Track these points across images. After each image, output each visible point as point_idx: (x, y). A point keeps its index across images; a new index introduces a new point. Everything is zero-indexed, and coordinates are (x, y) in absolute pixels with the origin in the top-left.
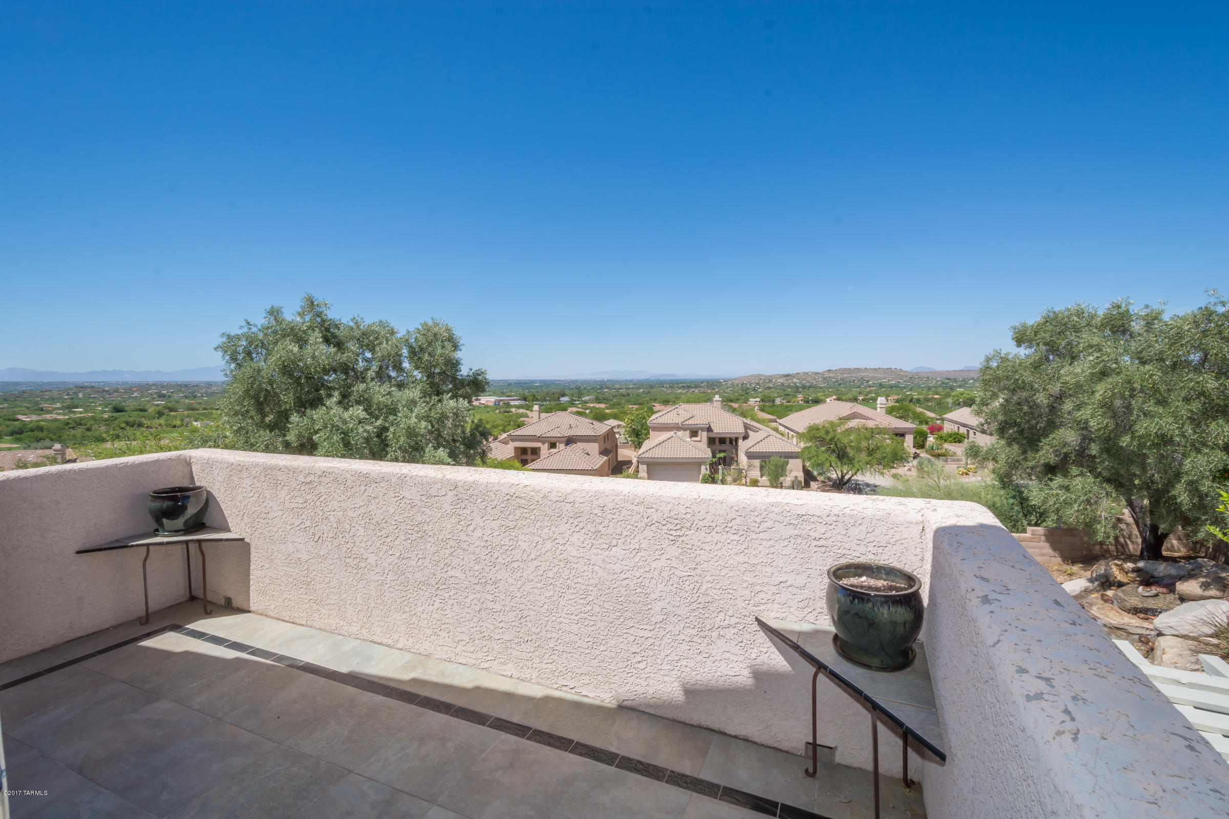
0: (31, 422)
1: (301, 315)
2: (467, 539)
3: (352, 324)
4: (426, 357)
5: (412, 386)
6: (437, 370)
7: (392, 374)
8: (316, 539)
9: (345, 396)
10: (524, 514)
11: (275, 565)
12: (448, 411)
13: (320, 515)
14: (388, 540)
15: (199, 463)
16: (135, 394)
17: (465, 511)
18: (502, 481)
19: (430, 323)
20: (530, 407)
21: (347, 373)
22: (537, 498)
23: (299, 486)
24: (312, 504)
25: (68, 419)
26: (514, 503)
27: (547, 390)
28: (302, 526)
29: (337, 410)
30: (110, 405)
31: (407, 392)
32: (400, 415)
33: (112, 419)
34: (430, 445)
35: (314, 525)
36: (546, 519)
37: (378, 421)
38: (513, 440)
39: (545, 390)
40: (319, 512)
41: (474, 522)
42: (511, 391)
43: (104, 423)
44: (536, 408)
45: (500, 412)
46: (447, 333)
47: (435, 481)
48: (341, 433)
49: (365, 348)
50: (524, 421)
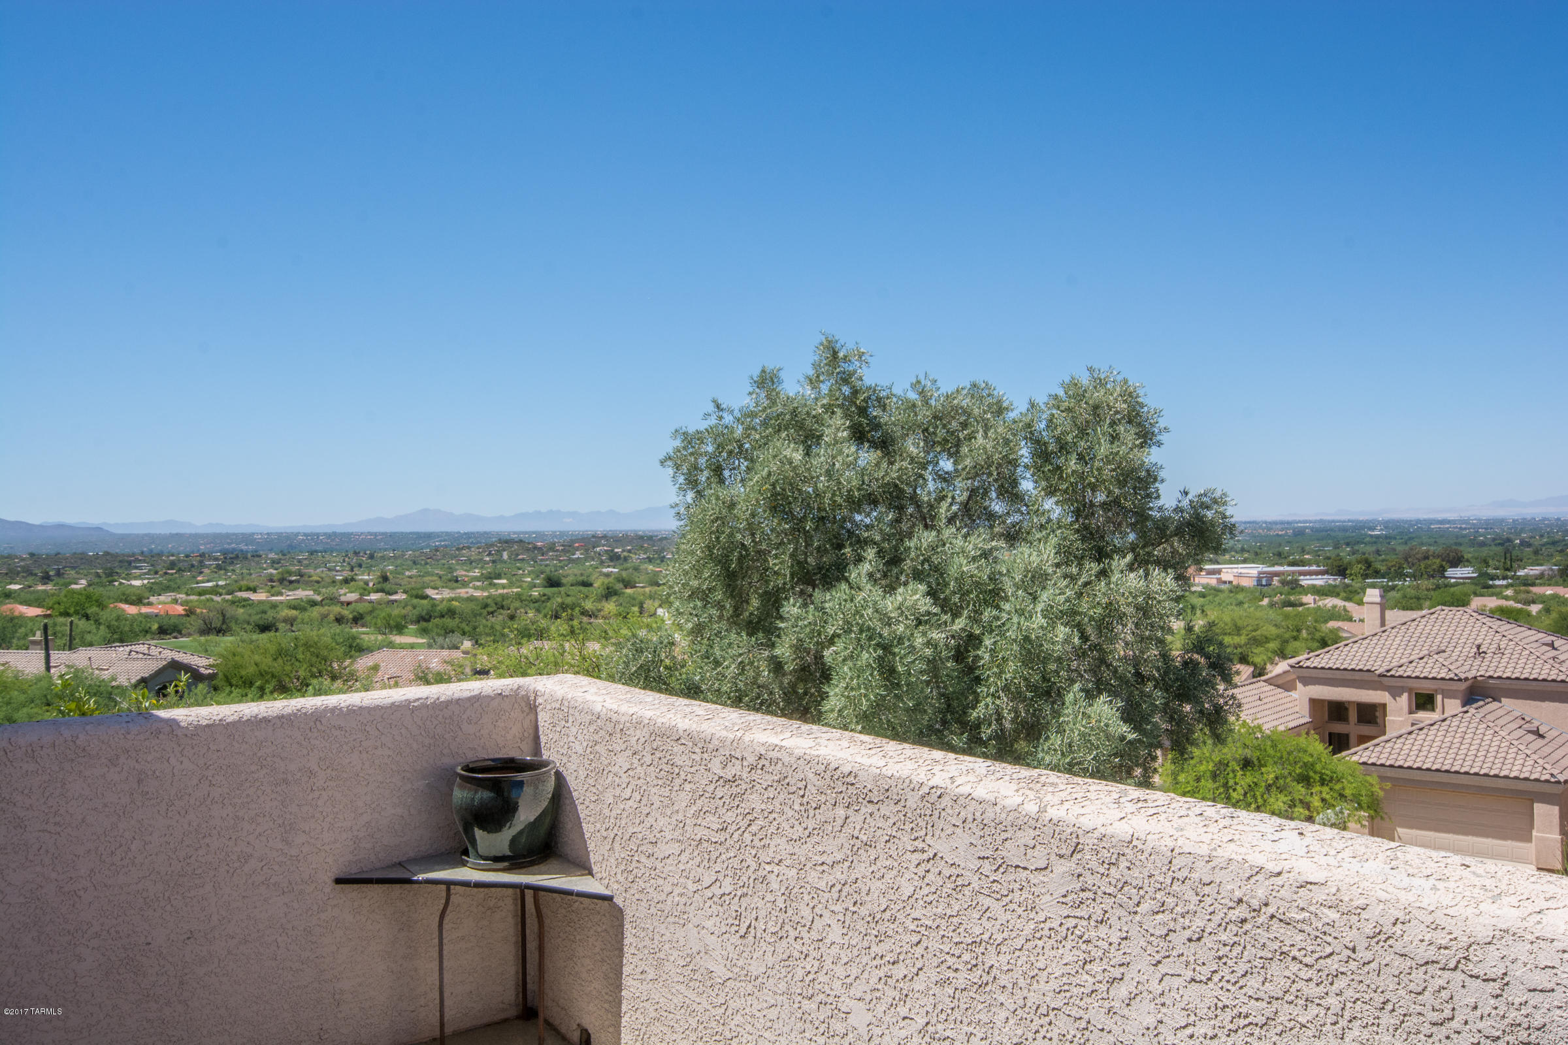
0: (443, 600)
1: (814, 382)
2: (1109, 1024)
3: (913, 396)
4: (1073, 464)
5: (1038, 536)
6: (1101, 497)
7: (997, 508)
8: (742, 931)
9: (893, 560)
10: (1300, 984)
11: (665, 976)
12: (1122, 601)
13: (752, 869)
14: (899, 971)
15: (549, 707)
16: (578, 555)
17: (1103, 930)
18: (1220, 852)
19: (1085, 380)
20: (1356, 592)
21: (901, 509)
22: (1349, 937)
23: (713, 786)
24: (736, 836)
25: (488, 597)
26: (1262, 933)
27: (1407, 548)
28: (716, 890)
29: (870, 593)
30: (542, 573)
31: (1027, 551)
32: (1007, 607)
33: (543, 598)
34: (1077, 686)
35: (739, 893)
36: (1387, 1020)
37: (957, 621)
38: (1306, 681)
39: (1400, 548)
40: (750, 861)
41: (1131, 973)
42: (1303, 551)
43: (532, 605)
44: (1373, 595)
45: (1272, 605)
46: (1125, 401)
47: (1015, 822)
48: (878, 645)
49: (938, 449)
50: (1339, 629)
